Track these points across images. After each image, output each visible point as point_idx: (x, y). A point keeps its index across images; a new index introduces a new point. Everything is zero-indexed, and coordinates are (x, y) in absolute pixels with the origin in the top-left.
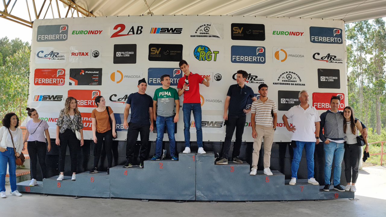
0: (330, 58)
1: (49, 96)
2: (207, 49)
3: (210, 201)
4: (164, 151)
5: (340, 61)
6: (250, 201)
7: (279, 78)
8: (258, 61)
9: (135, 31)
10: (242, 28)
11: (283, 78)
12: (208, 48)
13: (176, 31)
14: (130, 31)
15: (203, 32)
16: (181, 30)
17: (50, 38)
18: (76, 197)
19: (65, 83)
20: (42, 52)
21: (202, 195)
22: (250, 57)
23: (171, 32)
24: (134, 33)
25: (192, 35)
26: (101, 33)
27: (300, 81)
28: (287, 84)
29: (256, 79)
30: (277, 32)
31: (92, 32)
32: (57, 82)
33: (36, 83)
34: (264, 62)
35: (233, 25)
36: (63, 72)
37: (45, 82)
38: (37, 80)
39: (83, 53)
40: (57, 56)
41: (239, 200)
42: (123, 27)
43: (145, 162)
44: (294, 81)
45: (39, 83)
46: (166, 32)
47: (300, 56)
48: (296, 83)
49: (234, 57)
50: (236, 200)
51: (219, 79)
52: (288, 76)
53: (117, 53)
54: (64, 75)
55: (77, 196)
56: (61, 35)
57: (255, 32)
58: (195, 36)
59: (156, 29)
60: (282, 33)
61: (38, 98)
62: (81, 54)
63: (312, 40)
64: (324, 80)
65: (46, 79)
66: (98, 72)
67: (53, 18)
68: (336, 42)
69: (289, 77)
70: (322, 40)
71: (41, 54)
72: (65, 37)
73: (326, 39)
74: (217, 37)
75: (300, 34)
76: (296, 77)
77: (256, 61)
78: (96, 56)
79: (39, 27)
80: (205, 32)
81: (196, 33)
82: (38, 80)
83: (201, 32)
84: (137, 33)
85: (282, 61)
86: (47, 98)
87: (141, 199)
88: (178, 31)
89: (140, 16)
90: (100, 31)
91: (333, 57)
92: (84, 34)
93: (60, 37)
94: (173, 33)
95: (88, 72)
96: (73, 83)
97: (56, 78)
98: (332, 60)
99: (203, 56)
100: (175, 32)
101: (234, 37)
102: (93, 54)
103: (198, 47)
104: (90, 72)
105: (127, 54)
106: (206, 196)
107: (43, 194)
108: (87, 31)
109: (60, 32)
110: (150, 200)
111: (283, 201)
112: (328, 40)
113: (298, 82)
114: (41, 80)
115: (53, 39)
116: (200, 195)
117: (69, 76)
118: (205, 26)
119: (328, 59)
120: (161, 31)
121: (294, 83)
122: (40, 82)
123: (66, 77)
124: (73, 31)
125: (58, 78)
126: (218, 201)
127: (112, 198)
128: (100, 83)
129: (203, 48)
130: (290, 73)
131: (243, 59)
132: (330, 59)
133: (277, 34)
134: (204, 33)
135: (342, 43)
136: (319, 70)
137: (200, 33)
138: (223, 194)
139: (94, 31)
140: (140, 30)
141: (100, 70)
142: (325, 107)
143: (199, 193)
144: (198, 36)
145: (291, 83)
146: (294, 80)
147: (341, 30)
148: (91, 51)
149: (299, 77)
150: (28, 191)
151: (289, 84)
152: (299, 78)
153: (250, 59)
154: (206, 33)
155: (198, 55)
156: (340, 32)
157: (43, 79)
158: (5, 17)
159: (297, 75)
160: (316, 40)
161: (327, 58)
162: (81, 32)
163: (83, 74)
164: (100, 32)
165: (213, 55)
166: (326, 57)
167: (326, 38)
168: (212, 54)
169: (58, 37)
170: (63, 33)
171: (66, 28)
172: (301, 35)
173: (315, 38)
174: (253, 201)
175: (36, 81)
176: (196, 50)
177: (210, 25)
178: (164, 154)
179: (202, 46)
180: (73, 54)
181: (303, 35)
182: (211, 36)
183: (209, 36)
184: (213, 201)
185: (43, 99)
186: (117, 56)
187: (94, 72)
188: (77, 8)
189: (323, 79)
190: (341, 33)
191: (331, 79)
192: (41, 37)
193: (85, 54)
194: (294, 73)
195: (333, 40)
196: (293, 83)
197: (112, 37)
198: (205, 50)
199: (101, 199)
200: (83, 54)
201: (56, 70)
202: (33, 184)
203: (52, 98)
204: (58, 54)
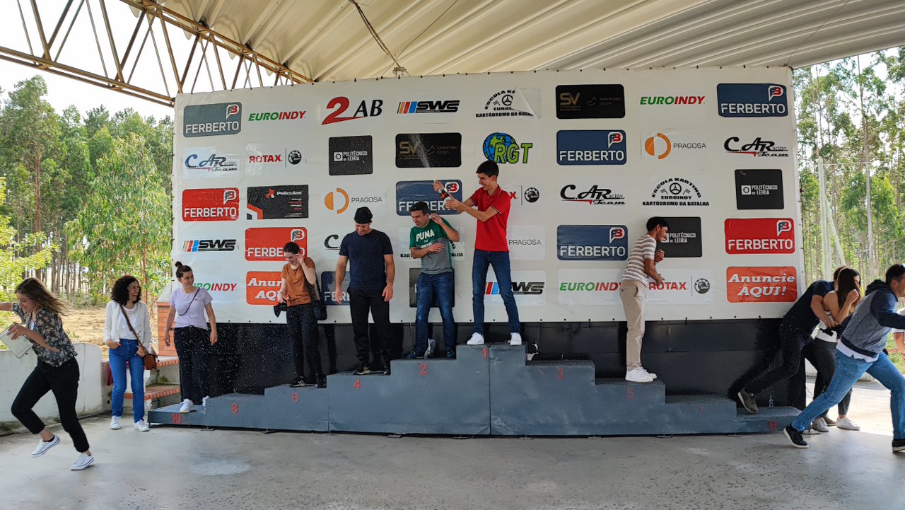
0: (760, 147)
1: (211, 241)
2: (508, 139)
3: (518, 437)
4: (430, 341)
5: (782, 153)
6: (597, 436)
7: (655, 191)
8: (612, 159)
9: (369, 112)
10: (578, 94)
11: (663, 191)
12: (511, 137)
13: (448, 108)
14: (358, 111)
15: (501, 107)
16: (458, 105)
17: (209, 129)
18: (267, 431)
19: (239, 216)
20: (195, 157)
21: (503, 424)
22: (594, 152)
23: (437, 108)
24: (366, 115)
25: (479, 113)
26: (303, 116)
27: (699, 196)
28: (672, 204)
29: (608, 196)
30: (650, 98)
31: (286, 115)
32: (224, 213)
33: (185, 216)
34: (624, 162)
35: (560, 90)
36: (235, 194)
37: (203, 214)
38: (187, 211)
39: (271, 156)
40: (223, 164)
41: (575, 433)
42: (344, 102)
43: (392, 363)
44: (686, 198)
45: (192, 216)
46: (429, 109)
47: (698, 146)
48: (691, 201)
49: (562, 154)
50: (569, 434)
51: (533, 197)
52: (673, 187)
53: (335, 154)
54: (237, 200)
55: (269, 430)
56: (229, 123)
57: (603, 101)
58: (484, 115)
59: (408, 103)
60: (660, 100)
61: (190, 246)
62: (267, 158)
63: (723, 112)
64: (750, 193)
65: (205, 209)
66: (300, 193)
67: (211, 91)
68: (773, 112)
69: (675, 190)
70: (744, 110)
71: (192, 162)
72: (235, 127)
73: (753, 108)
74: (529, 114)
75: (698, 101)
76: (690, 188)
77: (607, 159)
78: (295, 162)
79: (187, 109)
80: (505, 107)
81: (486, 108)
82: (189, 211)
83: (497, 106)
84: (372, 114)
85: (660, 157)
86: (208, 244)
87: (386, 434)
88: (451, 106)
89: (377, 79)
90: (301, 112)
91: (768, 145)
92: (272, 119)
93: (226, 128)
94: (441, 111)
95: (282, 193)
96: (254, 214)
97: (223, 206)
98: (765, 150)
99: (501, 154)
100: (446, 109)
101: (562, 113)
102: (290, 158)
103: (491, 136)
104: (285, 193)
105: (355, 156)
106: (509, 426)
107: (205, 427)
108: (277, 114)
109: (227, 117)
110: (403, 436)
111: (662, 435)
112: (757, 110)
113: (695, 199)
114: (196, 211)
115: (214, 130)
116: (499, 424)
117: (246, 201)
118: (504, 94)
119: (756, 148)
120: (418, 109)
121: (686, 201)
122: (193, 214)
123: (240, 204)
124: (251, 115)
125: (226, 206)
126: (534, 437)
127: (333, 432)
128: (304, 214)
129: (502, 138)
130: (677, 182)
131: (580, 156)
132: (762, 149)
133: (649, 103)
134: (503, 109)
135: (786, 114)
136: (737, 172)
137: (495, 109)
138: (542, 422)
139: (290, 113)
140: (377, 108)
141: (304, 189)
142: (751, 248)
143: (498, 423)
144: (490, 115)
145: (679, 201)
146: (686, 194)
147: (785, 88)
148: (284, 151)
149: (696, 189)
150: (178, 423)
151: (676, 204)
152: (697, 191)
153: (594, 156)
154: (507, 109)
155: (492, 153)
156: (782, 91)
157: (198, 209)
158: (120, 90)
159: (691, 184)
160: (731, 112)
161: (754, 147)
162: (266, 116)
163: (273, 196)
164: (302, 114)
165: (521, 151)
166: (752, 145)
167: (751, 105)
168: (519, 149)
169: (223, 127)
170: (231, 119)
171: (238, 109)
172: (700, 103)
173: (728, 107)
174: (603, 436)
175: (186, 213)
176: (487, 143)
177: (514, 92)
178: (429, 348)
179: (498, 135)
180: (252, 158)
181: (702, 102)
182: (516, 114)
183: (513, 114)
184: (524, 436)
185: (200, 247)
186: (335, 160)
187: (294, 193)
188: (256, 58)
189: (747, 190)
190: (785, 95)
191: (765, 190)
192: (191, 127)
193: (275, 158)
194: (686, 181)
195: (767, 109)
196: (683, 201)
197: (323, 124)
198: (505, 143)
199: (312, 434)
200: (271, 158)
201: (222, 191)
202: (186, 409)
203: (217, 245)
204: (224, 159)
